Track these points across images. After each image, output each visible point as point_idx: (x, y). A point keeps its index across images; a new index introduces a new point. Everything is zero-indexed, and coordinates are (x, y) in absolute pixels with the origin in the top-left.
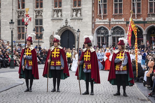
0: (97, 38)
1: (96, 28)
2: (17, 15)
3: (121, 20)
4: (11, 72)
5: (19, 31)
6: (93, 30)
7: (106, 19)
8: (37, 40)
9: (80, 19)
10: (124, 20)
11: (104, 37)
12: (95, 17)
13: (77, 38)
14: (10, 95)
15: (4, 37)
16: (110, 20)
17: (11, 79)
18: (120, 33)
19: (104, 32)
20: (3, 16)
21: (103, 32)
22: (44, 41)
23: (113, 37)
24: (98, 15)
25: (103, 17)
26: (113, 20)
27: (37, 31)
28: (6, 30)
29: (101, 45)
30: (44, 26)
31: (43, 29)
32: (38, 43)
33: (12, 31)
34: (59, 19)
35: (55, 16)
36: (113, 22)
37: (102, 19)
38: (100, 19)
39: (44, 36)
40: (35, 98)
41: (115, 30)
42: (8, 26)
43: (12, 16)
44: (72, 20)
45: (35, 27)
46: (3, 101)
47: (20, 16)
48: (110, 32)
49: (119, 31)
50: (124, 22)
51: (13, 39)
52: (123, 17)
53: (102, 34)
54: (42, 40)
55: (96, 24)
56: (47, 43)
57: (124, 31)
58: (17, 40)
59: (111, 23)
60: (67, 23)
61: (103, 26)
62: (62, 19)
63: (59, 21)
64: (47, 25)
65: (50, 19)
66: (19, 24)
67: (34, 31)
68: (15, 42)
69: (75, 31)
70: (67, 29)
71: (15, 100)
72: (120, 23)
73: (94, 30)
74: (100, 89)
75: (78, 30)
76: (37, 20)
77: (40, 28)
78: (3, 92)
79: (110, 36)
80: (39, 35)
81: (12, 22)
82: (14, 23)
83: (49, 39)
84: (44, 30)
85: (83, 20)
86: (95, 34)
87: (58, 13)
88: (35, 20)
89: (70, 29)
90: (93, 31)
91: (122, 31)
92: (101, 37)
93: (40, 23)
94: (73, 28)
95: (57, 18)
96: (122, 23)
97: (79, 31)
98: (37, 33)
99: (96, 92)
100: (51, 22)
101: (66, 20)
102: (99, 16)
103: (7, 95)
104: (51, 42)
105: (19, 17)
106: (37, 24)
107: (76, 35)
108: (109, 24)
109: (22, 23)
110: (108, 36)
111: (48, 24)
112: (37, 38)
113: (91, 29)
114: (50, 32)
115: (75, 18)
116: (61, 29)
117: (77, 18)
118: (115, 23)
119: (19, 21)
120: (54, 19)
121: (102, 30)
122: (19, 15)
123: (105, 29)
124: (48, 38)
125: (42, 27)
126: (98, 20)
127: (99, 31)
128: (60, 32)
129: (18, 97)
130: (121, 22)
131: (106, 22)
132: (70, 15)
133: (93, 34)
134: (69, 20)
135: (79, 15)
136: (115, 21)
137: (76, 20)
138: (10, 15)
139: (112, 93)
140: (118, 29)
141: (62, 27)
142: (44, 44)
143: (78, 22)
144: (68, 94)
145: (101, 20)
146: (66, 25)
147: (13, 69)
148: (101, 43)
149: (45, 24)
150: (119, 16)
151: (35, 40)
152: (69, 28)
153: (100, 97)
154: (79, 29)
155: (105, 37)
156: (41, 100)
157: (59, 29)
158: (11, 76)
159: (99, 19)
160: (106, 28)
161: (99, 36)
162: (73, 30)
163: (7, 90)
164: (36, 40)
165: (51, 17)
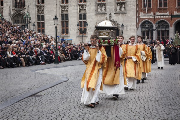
0: (141, 33)
1: (140, 22)
2: (61, 10)
3: (166, 13)
4: (56, 68)
5: (63, 26)
6: (137, 24)
7: (151, 13)
8: (81, 35)
9: (124, 13)
10: (169, 14)
11: (148, 31)
12: (139, 11)
13: (121, 32)
14: (55, 93)
15: (48, 32)
16: (154, 14)
17: (55, 75)
18: (165, 26)
19: (149, 26)
20: (46, 11)
21: (147, 26)
22: (88, 36)
23: (157, 31)
24: (142, 8)
25: (148, 11)
26: (157, 13)
27: (81, 26)
28: (50, 24)
30: (88, 20)
31: (86, 23)
32: (82, 38)
33: (56, 27)
35: (99, 10)
36: (158, 16)
37: (147, 12)
38: (145, 12)
39: (88, 31)
40: (79, 96)
41: (159, 24)
42: (53, 22)
43: (56, 10)
44: (116, 14)
45: (79, 22)
46: (49, 99)
48: (155, 26)
49: (164, 25)
50: (168, 15)
51: (57, 33)
52: (167, 10)
53: (147, 28)
54: (86, 34)
55: (140, 18)
57: (169, 25)
58: (61, 35)
59: (156, 17)
60: (111, 17)
61: (148, 20)
62: (106, 13)
63: (103, 15)
64: (91, 20)
65: (93, 14)
66: (63, 19)
67: (77, 25)
68: (59, 37)
69: (119, 25)
72: (165, 17)
73: (139, 24)
76: (81, 14)
77: (84, 23)
79: (155, 30)
80: (83, 30)
81: (56, 18)
82: (58, 19)
84: (88, 25)
85: (127, 14)
86: (139, 28)
87: (102, 7)
88: (79, 14)
91: (167, 25)
92: (146, 31)
93: (84, 17)
94: (117, 22)
96: (167, 17)
97: (123, 26)
98: (81, 28)
100: (94, 17)
101: (110, 15)
102: (143, 10)
103: (53, 93)
105: (62, 11)
106: (80, 18)
107: (120, 29)
108: (153, 17)
109: (66, 18)
110: (153, 30)
111: (92, 18)
113: (135, 24)
115: (119, 12)
117: (121, 12)
118: (159, 17)
119: (63, 16)
120: (97, 13)
121: (146, 24)
122: (63, 10)
123: (149, 23)
124: (92, 33)
125: (86, 21)
126: (142, 14)
127: (143, 26)
129: (62, 94)
130: (165, 15)
131: (150, 16)
132: (114, 9)
133: (137, 28)
134: (113, 14)
135: (123, 9)
136: (160, 15)
137: (120, 14)
138: (54, 10)
139: (155, 90)
140: (163, 23)
142: (88, 39)
143: (123, 16)
145: (145, 14)
146: (110, 19)
147: (58, 65)
149: (89, 18)
150: (164, 9)
151: (79, 35)
153: (143, 94)
154: (123, 24)
155: (150, 31)
158: (55, 73)
160: (151, 21)
161: (143, 30)
162: (117, 24)
163: (52, 88)
165: (95, 11)
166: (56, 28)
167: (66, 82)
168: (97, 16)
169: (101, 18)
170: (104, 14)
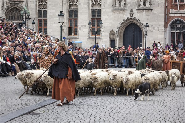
0: (170, 35)
1: (170, 21)
5: (71, 24)
6: (166, 23)
7: (184, 10)
8: (94, 36)
9: (149, 10)
11: (180, 33)
12: (169, 7)
13: (145, 34)
14: (58, 110)
15: (52, 31)
19: (180, 26)
20: (50, 5)
21: (178, 26)
22: (103, 38)
24: (172, 4)
25: (180, 7)
27: (94, 25)
28: (54, 22)
29: (176, 43)
30: (103, 18)
31: (101, 22)
32: (95, 40)
33: (61, 25)
34: (122, 9)
35: (117, 5)
37: (178, 9)
38: (176, 9)
39: (102, 30)
40: (88, 115)
42: (57, 19)
43: (62, 5)
44: (138, 11)
45: (91, 20)
46: (49, 118)
47: (73, 5)
51: (63, 34)
53: (178, 29)
54: (99, 36)
55: (170, 16)
56: (106, 40)
58: (68, 36)
60: (132, 14)
61: (180, 19)
62: (126, 9)
63: (122, 11)
64: (107, 17)
65: (110, 10)
66: (70, 15)
67: (89, 24)
68: (65, 38)
69: (142, 25)
70: (132, 22)
71: (63, 117)
73: (168, 24)
74: (172, 103)
75: (145, 24)
76: (93, 10)
77: (98, 21)
78: (49, 105)
81: (61, 15)
82: (64, 15)
83: (109, 35)
84: (102, 24)
85: (153, 11)
86: (168, 29)
87: (121, 2)
89: (136, 22)
90: (166, 25)
92: (177, 33)
93: (97, 14)
94: (140, 21)
95: (119, 7)
97: (147, 26)
98: (94, 27)
99: (166, 108)
100: (111, 13)
101: (130, 11)
102: (174, 5)
103: (54, 110)
104: (111, 38)
106: (93, 15)
107: (144, 30)
109: (74, 14)
111: (108, 15)
112: (93, 34)
113: (163, 23)
114: (111, 26)
115: (143, 9)
116: (124, 22)
117: (145, 8)
119: (70, 12)
120: (115, 9)
121: (178, 24)
123: (181, 22)
124: (108, 34)
125: (100, 19)
126: (172, 11)
127: (173, 26)
128: (122, 26)
129: (67, 112)
131: (183, 13)
133: (166, 29)
134: (135, 11)
135: (147, 4)
137: (144, 10)
138: (59, 4)
141: (125, 19)
142: (103, 41)
143: (147, 13)
144: (131, 110)
145: (176, 11)
146: (131, 17)
148: (177, 41)
149: (104, 15)
151: (90, 36)
152: (134, 21)
153: (171, 115)
154: (147, 24)
155: (182, 33)
156: (96, 117)
157: (122, 23)
159: (174, 10)
160: (184, 21)
161: (174, 31)
162: (140, 23)
164: (92, 37)
165: (112, 6)
166: (61, 27)
168: (114, 12)
169: (119, 15)
170: (124, 10)
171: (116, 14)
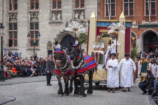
5: (11, 37)
8: (32, 48)
9: (83, 22)
10: (136, 24)
22: (41, 49)
24: (104, 17)
25: (111, 19)
27: (32, 37)
30: (41, 30)
31: (39, 34)
32: (33, 51)
33: (2, 37)
34: (58, 22)
35: (54, 18)
39: (40, 42)
43: (2, 18)
45: (29, 32)
47: (12, 18)
51: (4, 45)
52: (134, 19)
54: (38, 47)
56: (44, 50)
58: (8, 48)
62: (62, 21)
63: (58, 24)
64: (44, 30)
65: (47, 23)
66: (10, 28)
67: (28, 36)
70: (67, 34)
76: (32, 23)
77: (36, 33)
80: (34, 41)
81: (2, 27)
82: (4, 27)
83: (46, 47)
84: (40, 36)
87: (57, 15)
88: (30, 23)
89: (71, 34)
93: (35, 27)
94: (74, 32)
96: (133, 27)
98: (32, 39)
100: (48, 26)
101: (66, 24)
102: (106, 18)
104: (48, 49)
105: (10, 19)
106: (32, 28)
109: (14, 27)
111: (45, 28)
112: (31, 45)
114: (48, 37)
116: (60, 34)
117: (79, 20)
119: (10, 25)
120: (52, 22)
124: (45, 45)
125: (38, 31)
128: (59, 38)
132: (71, 18)
135: (82, 17)
141: (62, 32)
142: (41, 52)
147: (3, 83)
149: (42, 28)
150: (130, 18)
151: (29, 48)
152: (70, 33)
157: (58, 34)
165: (49, 19)
167: (13, 102)
168: (51, 25)
169: (56, 28)
170: (60, 23)
171: (53, 26)
